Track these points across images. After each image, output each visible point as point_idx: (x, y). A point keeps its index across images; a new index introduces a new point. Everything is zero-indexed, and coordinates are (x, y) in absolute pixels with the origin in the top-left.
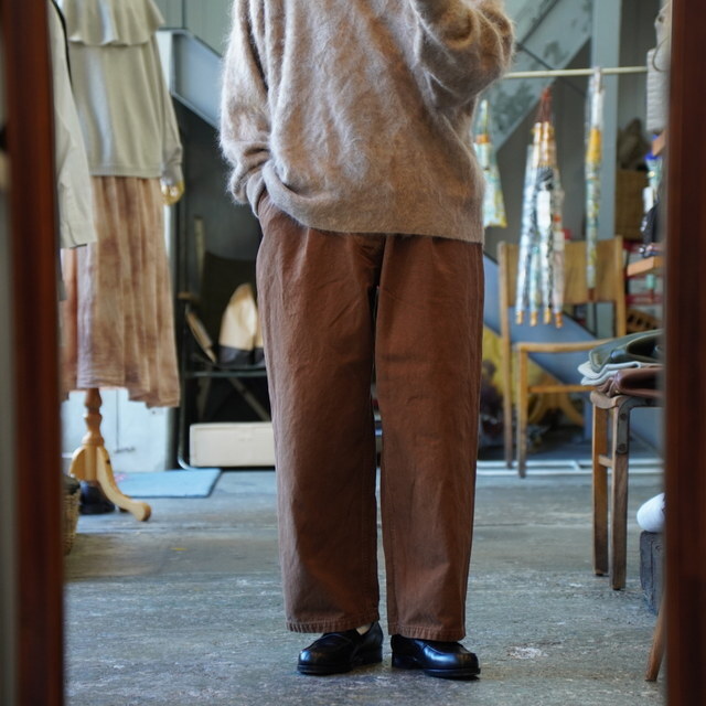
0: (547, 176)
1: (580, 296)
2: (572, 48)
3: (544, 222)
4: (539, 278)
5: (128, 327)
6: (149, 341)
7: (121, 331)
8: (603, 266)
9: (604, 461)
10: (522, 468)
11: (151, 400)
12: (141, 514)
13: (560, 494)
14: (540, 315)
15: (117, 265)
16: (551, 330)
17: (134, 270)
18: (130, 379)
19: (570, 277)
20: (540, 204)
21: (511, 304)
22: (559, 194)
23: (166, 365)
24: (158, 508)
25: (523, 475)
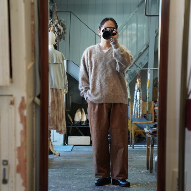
0: (139, 89)
1: (145, 113)
2: (144, 64)
3: (138, 98)
4: (137, 109)
5: (57, 118)
6: (61, 121)
7: (55, 119)
8: (150, 107)
9: (149, 147)
10: (133, 146)
11: (60, 132)
12: (58, 155)
13: (140, 152)
14: (137, 116)
15: (55, 106)
16: (139, 119)
17: (58, 107)
18: (57, 128)
19: (143, 109)
20: (138, 94)
21: (132, 114)
22: (141, 92)
23: (64, 125)
24: (61, 153)
25: (133, 148)
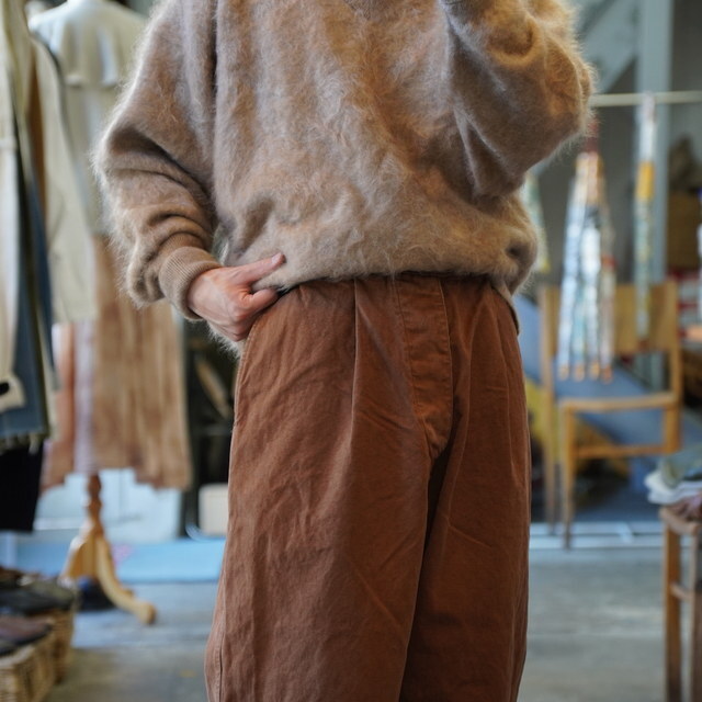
0: (594, 215)
1: (630, 346)
2: (616, 64)
3: (592, 265)
4: (586, 329)
5: (133, 403)
6: (155, 419)
7: (123, 407)
8: (656, 312)
9: (677, 591)
10: (568, 537)
11: (158, 482)
12: (144, 615)
14: (586, 368)
15: (120, 335)
16: (599, 387)
17: (140, 338)
18: (135, 460)
19: (621, 323)
20: (586, 246)
22: (608, 233)
23: (174, 443)
25: (568, 546)
